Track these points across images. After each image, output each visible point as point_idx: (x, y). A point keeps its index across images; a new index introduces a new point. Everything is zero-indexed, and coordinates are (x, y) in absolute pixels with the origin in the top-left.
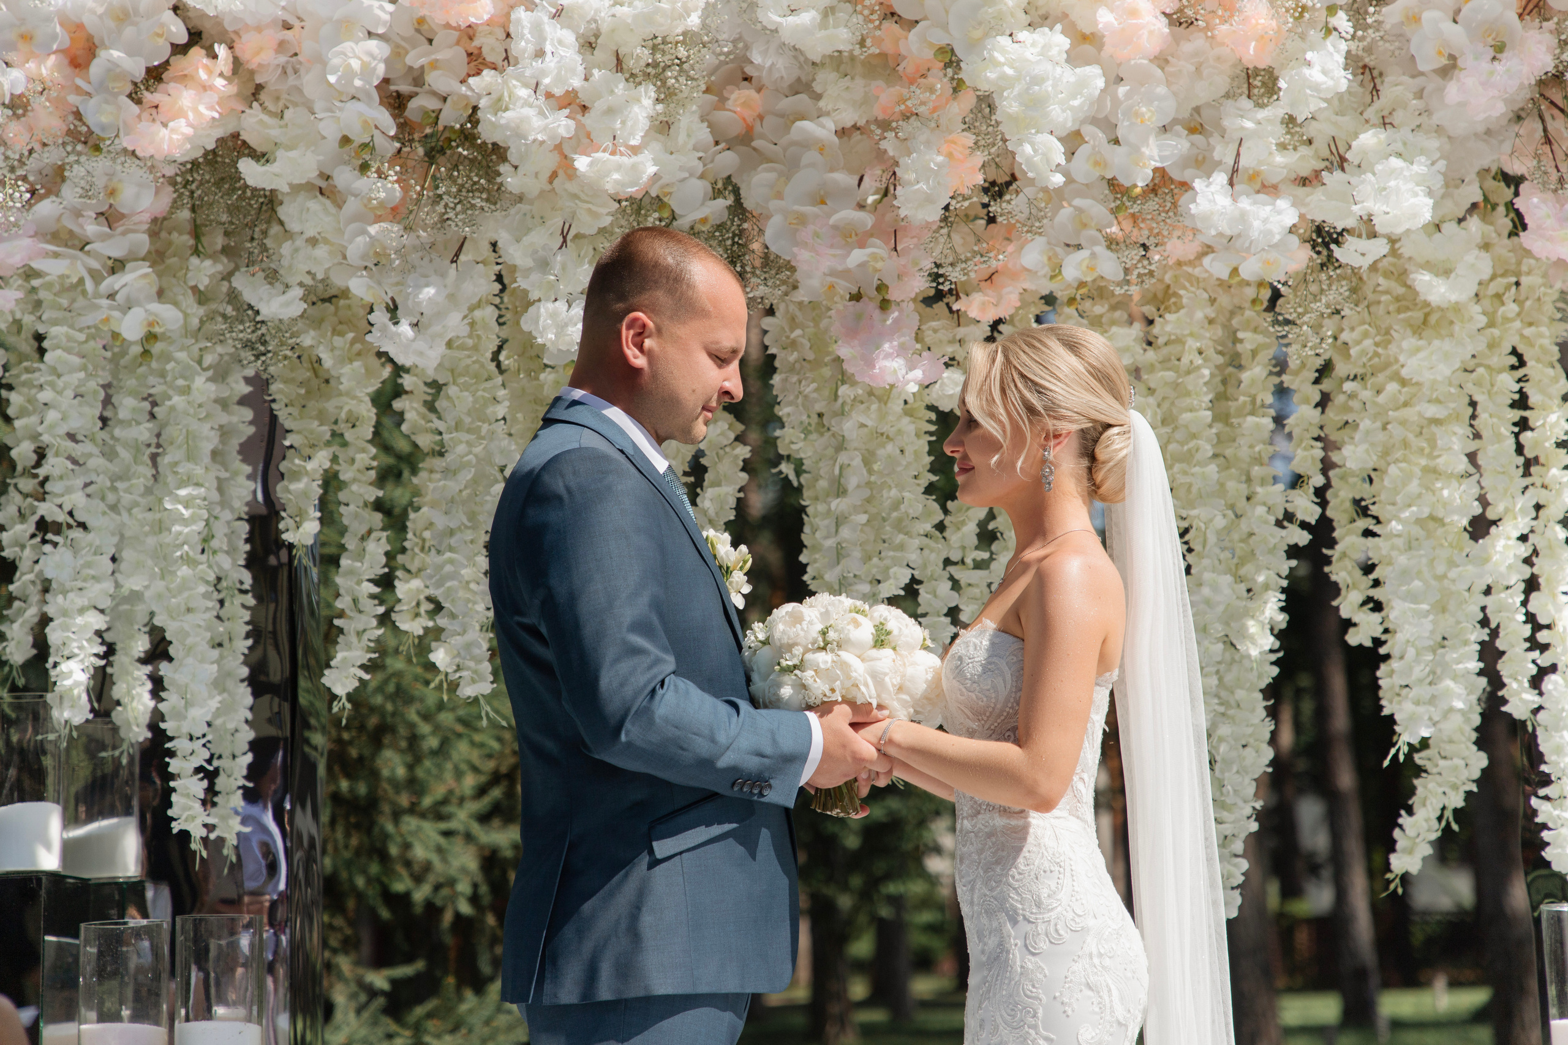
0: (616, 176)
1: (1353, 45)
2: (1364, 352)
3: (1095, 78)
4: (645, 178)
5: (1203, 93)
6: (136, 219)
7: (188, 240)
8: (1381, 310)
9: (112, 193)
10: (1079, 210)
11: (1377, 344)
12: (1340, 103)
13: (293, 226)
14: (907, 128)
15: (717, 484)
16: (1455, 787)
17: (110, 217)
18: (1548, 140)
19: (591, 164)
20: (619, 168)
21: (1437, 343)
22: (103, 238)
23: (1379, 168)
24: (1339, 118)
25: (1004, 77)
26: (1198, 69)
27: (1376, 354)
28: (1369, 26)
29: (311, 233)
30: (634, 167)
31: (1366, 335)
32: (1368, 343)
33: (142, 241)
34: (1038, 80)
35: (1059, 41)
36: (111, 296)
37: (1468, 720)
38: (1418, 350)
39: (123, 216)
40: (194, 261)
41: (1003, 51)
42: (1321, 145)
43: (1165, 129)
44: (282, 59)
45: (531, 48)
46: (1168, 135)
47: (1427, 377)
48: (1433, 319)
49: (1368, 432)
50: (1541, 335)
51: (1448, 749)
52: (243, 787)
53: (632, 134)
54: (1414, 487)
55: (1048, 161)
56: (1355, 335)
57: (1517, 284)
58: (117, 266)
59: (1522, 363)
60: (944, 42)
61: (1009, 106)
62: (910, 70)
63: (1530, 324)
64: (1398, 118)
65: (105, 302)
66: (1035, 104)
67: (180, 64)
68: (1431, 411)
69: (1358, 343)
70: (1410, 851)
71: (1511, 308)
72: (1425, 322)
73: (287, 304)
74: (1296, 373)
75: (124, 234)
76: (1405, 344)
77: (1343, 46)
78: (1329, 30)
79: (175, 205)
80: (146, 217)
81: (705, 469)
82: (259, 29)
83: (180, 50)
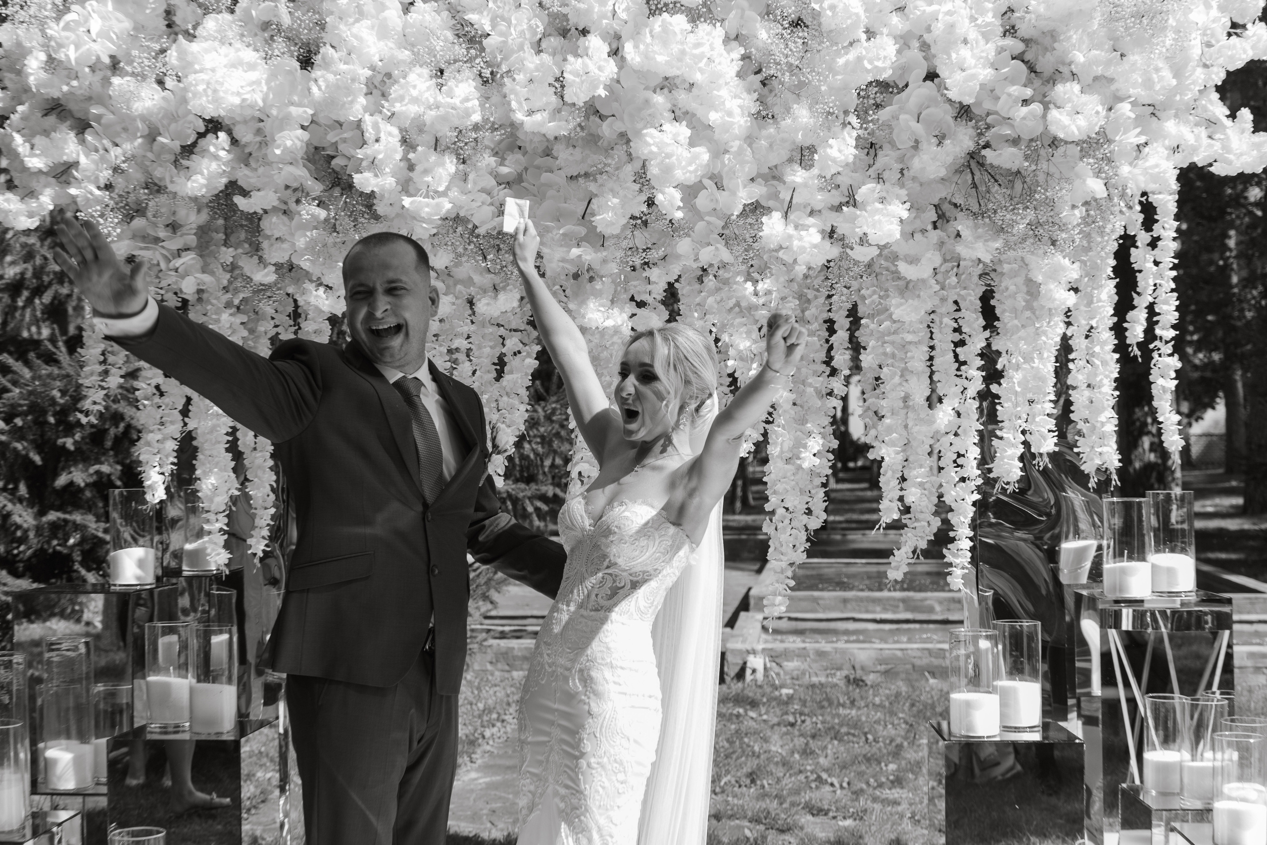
0: (427, 209)
1: (861, 132)
2: (873, 302)
3: (703, 154)
4: (444, 211)
5: (774, 159)
6: (188, 227)
7: (222, 236)
8: (884, 278)
9: (174, 213)
10: (709, 223)
11: (880, 297)
12: (853, 167)
13: (268, 232)
14: (601, 179)
15: (511, 372)
16: (922, 537)
17: (174, 227)
18: (975, 186)
19: (411, 203)
20: (428, 205)
21: (910, 301)
22: (170, 238)
23: (869, 208)
24: (854, 174)
25: (651, 152)
26: (771, 146)
27: (880, 303)
28: (869, 122)
29: (277, 235)
30: (438, 205)
31: (874, 292)
32: (875, 297)
33: (192, 240)
34: (669, 156)
35: (683, 131)
36: (176, 270)
37: (930, 501)
38: (901, 304)
39: (181, 226)
40: (224, 249)
41: (652, 137)
42: (844, 188)
43: (752, 180)
44: (258, 139)
45: (373, 138)
46: (753, 185)
47: (907, 319)
48: (911, 286)
49: (874, 348)
50: (970, 295)
51: (918, 516)
52: (268, 525)
53: (439, 184)
54: (897, 379)
55: (672, 205)
56: (869, 292)
57: (958, 266)
58: (179, 253)
59: (959, 310)
60: (623, 130)
61: (653, 170)
62: (605, 144)
63: (965, 288)
64: (885, 175)
65: (173, 273)
66: (667, 170)
67: (202, 142)
68: (909, 337)
69: (870, 296)
70: (897, 568)
71: (954, 280)
72: (907, 287)
73: (267, 275)
74: (837, 312)
75: (181, 236)
76: (894, 302)
77: (854, 134)
78: (845, 124)
79: (213, 218)
80: (194, 226)
81: (505, 364)
82: (245, 122)
83: (201, 135)
